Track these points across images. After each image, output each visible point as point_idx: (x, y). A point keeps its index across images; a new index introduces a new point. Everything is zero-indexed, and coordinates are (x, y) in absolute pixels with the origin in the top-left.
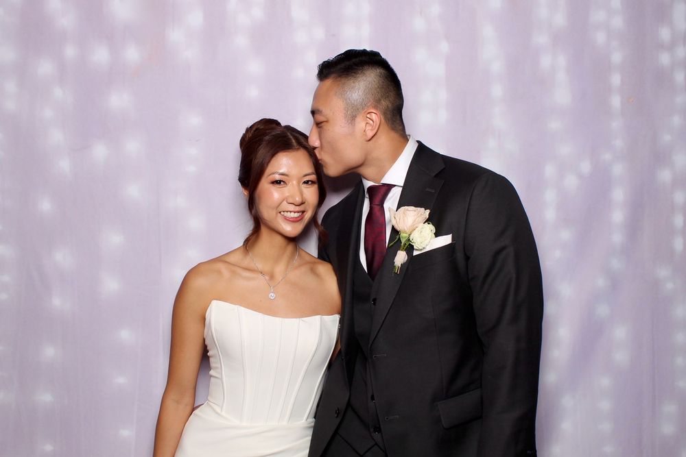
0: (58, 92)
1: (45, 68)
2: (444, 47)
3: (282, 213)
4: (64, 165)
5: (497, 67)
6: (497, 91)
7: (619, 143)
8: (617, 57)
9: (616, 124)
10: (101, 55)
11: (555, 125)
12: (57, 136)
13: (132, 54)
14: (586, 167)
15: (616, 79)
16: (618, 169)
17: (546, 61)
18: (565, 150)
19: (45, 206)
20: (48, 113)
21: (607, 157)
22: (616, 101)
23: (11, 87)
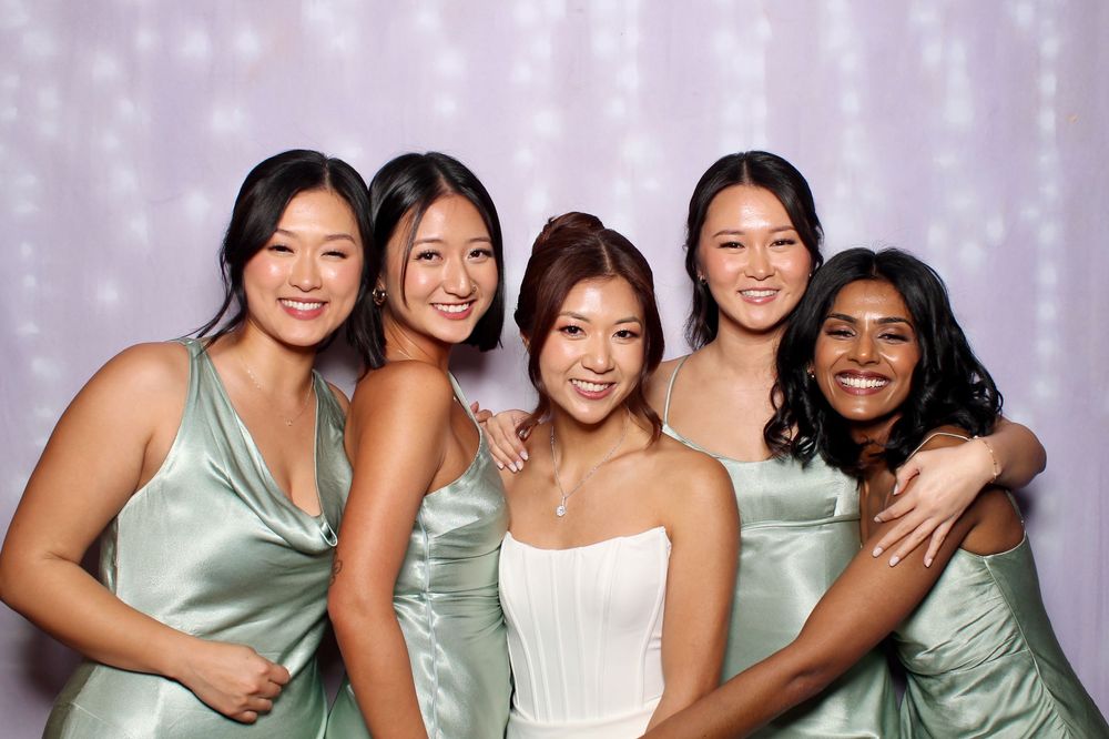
0: (125, 108)
1: (105, 67)
2: (763, 29)
3: (575, 382)
4: (138, 227)
5: (850, 63)
6: (851, 102)
7: (1051, 190)
8: (1050, 47)
9: (1047, 159)
10: (195, 45)
11: (946, 160)
12: (125, 180)
13: (247, 43)
14: (996, 229)
15: (1048, 84)
16: (1049, 234)
17: (932, 54)
18: (962, 201)
19: (109, 294)
20: (111, 142)
21: (1030, 213)
22: (1048, 121)
23: (48, 98)
